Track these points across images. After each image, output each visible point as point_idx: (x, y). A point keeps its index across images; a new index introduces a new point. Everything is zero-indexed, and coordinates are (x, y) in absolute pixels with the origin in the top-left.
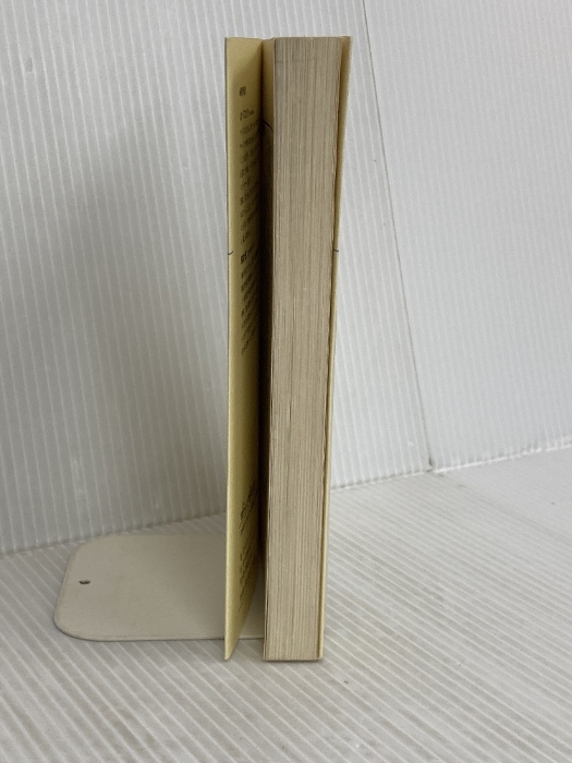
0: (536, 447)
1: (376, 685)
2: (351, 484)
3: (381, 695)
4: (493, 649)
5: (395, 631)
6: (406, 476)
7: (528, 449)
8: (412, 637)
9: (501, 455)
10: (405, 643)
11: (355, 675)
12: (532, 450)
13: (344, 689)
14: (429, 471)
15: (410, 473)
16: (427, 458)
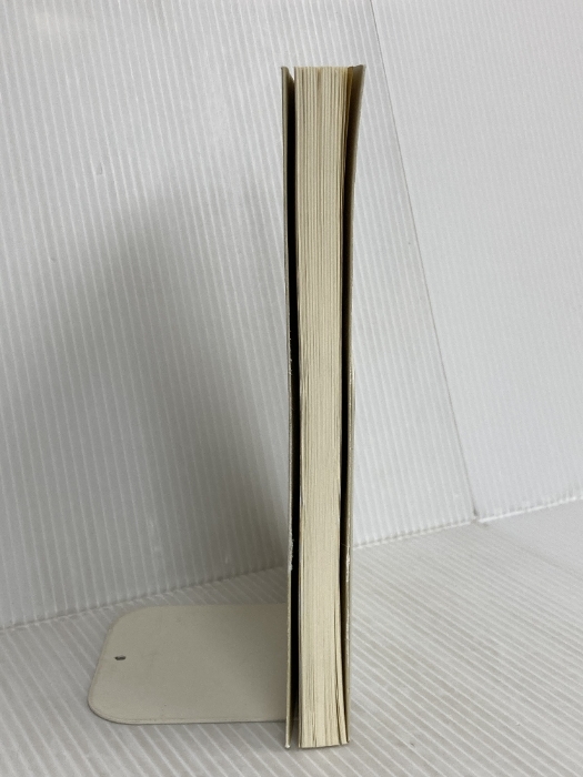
0: (571, 496)
1: (442, 747)
2: (403, 534)
3: (447, 758)
4: (548, 706)
5: (456, 689)
6: (453, 526)
7: (564, 497)
8: (472, 695)
9: (539, 504)
10: (466, 701)
11: (420, 737)
12: (567, 500)
13: (411, 752)
14: (474, 522)
15: (456, 523)
16: (472, 510)
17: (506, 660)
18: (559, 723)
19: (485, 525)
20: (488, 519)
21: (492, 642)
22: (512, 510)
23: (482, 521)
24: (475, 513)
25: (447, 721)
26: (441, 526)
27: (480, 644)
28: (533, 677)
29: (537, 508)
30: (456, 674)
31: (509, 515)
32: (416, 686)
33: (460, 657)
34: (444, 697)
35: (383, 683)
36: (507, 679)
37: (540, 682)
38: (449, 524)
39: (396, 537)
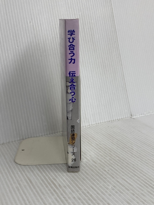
1: (116, 172)
5: (121, 158)
10: (123, 161)
11: (110, 169)
13: (108, 172)
14: (131, 117)
15: (126, 118)
16: (130, 114)
17: (135, 151)
18: (147, 166)
19: (134, 118)
20: (135, 117)
21: (132, 147)
22: (141, 114)
23: (133, 117)
24: (131, 115)
25: (118, 165)
26: (122, 119)
27: (129, 147)
28: (142, 155)
29: (148, 114)
30: (122, 154)
31: (140, 116)
32: (111, 157)
33: (123, 150)
34: (118, 160)
35: (102, 156)
36: (135, 155)
37: (144, 156)
38: (124, 118)
39: (109, 121)
